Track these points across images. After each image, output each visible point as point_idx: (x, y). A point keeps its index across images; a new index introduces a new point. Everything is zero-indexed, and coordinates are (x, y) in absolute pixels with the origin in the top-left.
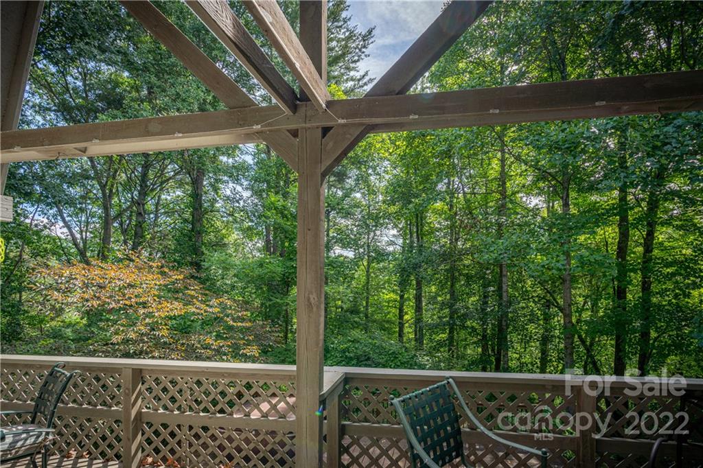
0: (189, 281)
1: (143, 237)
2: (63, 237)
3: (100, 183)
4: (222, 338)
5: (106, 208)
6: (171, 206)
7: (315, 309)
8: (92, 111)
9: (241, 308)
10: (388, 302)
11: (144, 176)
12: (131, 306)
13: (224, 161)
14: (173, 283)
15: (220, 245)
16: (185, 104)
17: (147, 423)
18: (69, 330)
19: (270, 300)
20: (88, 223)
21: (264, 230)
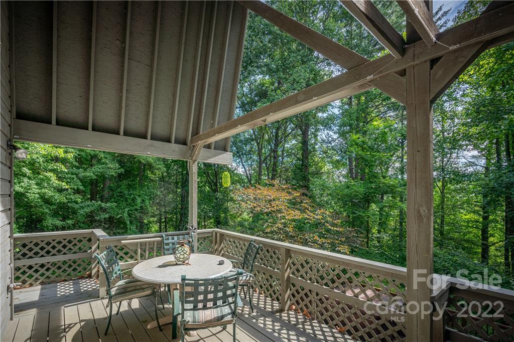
0: (303, 198)
1: (276, 171)
2: (242, 173)
3: (257, 142)
4: (324, 237)
5: (259, 155)
6: (290, 151)
7: (425, 220)
8: (253, 103)
9: (336, 217)
10: (468, 222)
11: (277, 134)
12: (274, 211)
13: (320, 116)
14: (294, 198)
15: (318, 174)
16: (298, 84)
17: (292, 284)
18: (246, 223)
19: (355, 213)
20: (252, 165)
21: (348, 162)
